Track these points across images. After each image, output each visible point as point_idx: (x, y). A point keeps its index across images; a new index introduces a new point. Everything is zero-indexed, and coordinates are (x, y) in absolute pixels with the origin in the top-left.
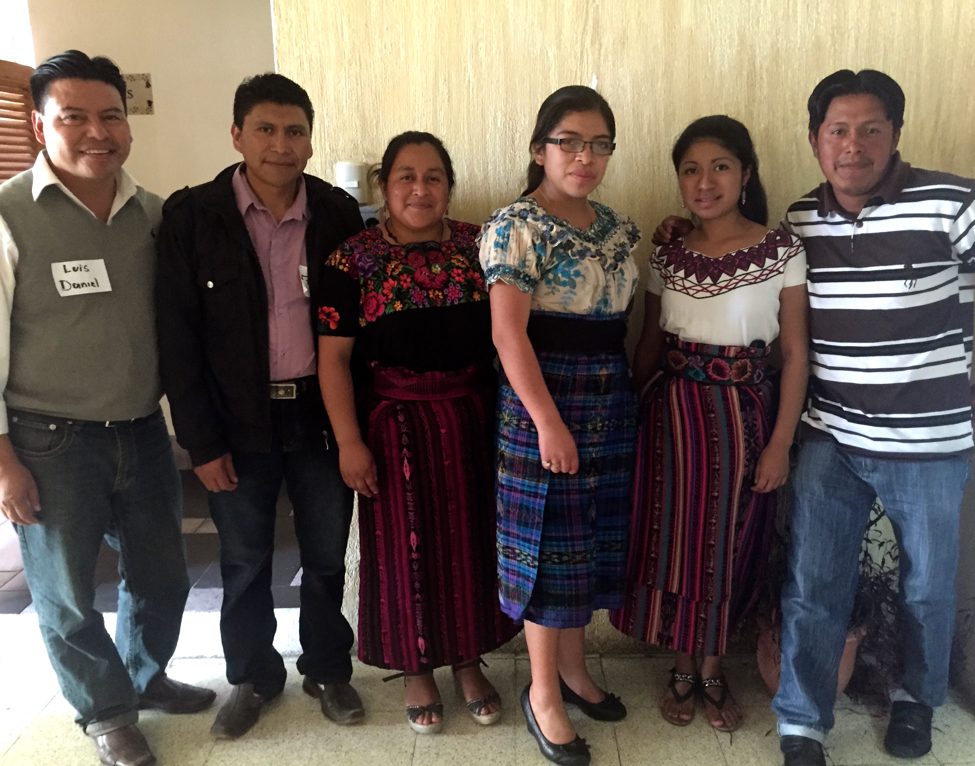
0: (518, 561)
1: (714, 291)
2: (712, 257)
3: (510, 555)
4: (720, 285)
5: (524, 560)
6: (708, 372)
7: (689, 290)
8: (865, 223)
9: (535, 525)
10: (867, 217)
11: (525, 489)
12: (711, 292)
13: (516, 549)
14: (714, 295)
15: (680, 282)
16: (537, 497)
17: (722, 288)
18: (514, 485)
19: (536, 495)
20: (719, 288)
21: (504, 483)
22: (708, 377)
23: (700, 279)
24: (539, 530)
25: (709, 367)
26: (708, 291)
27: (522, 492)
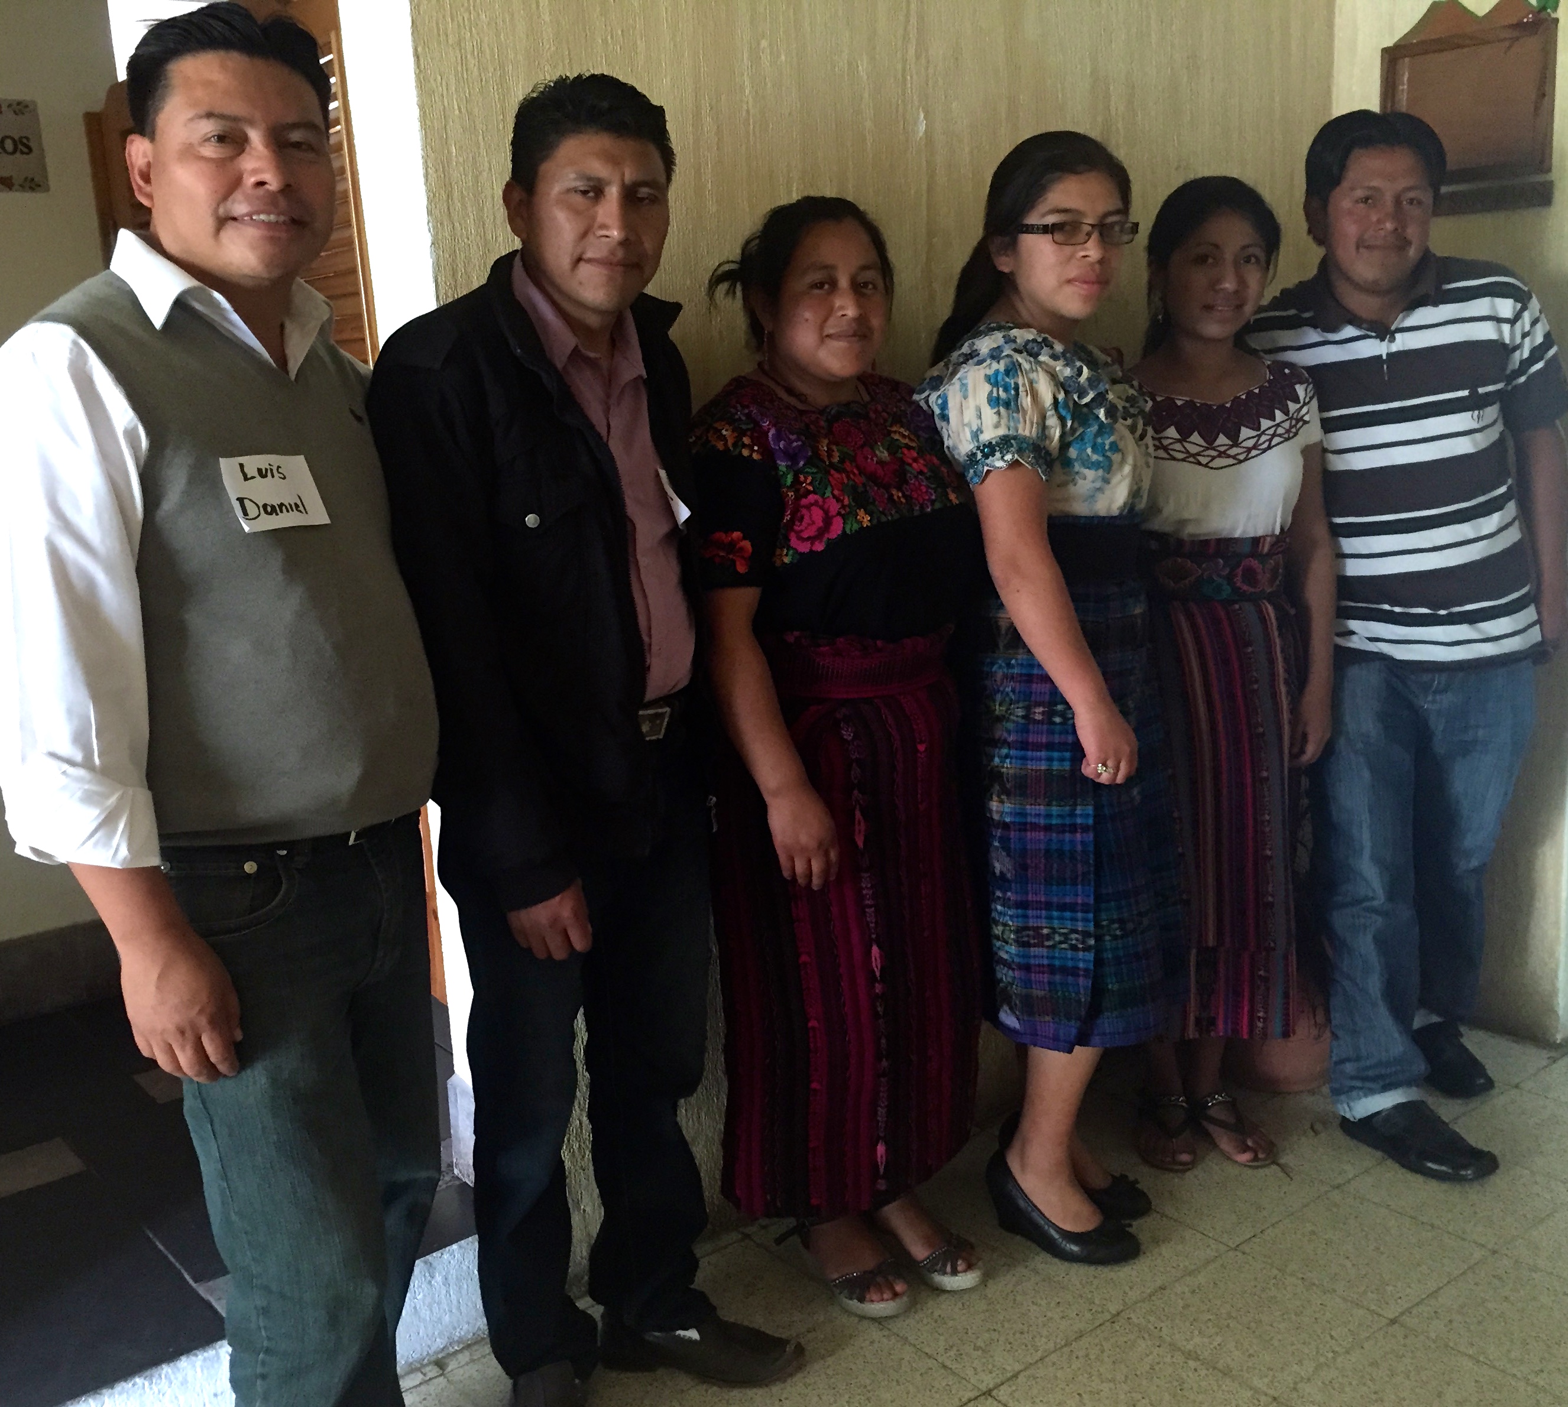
0: (1048, 947)
1: (1238, 454)
2: (1214, 403)
3: (1032, 941)
4: (1244, 444)
5: (1061, 942)
6: (1235, 583)
7: (1200, 458)
8: (1398, 336)
9: (1080, 879)
10: (1401, 326)
11: (1054, 822)
12: (1234, 457)
13: (1042, 928)
14: (1240, 462)
15: (1178, 446)
16: (1076, 831)
17: (1249, 450)
18: (1028, 820)
19: (1073, 828)
20: (1245, 450)
21: (1008, 820)
22: (1236, 590)
23: (1210, 441)
24: (1089, 885)
25: (1236, 575)
26: (1229, 456)
27: (1048, 828)
